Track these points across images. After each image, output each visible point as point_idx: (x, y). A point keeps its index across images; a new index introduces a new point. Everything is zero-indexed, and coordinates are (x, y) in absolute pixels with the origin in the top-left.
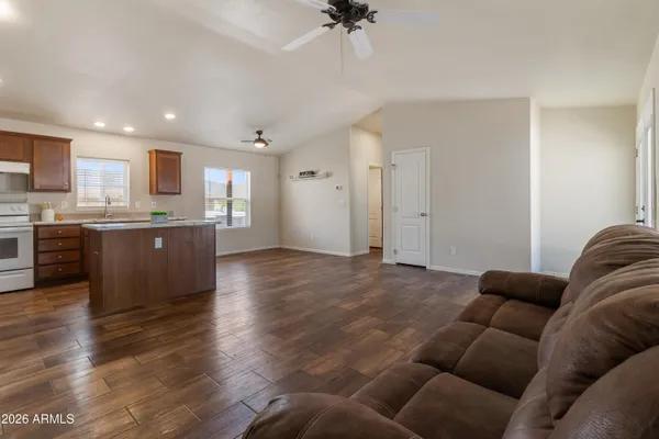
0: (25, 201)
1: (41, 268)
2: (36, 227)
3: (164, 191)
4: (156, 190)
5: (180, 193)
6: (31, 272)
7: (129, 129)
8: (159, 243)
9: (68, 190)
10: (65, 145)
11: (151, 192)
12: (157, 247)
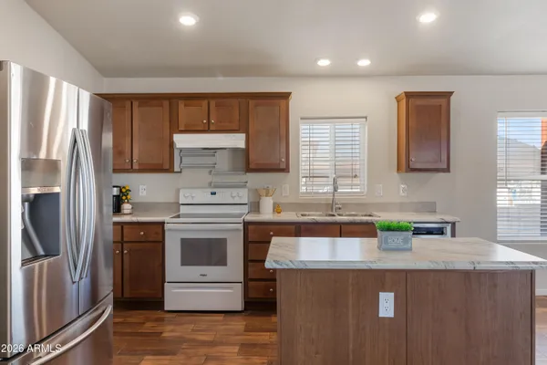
0: (244, 186)
1: (251, 284)
2: (246, 224)
3: (418, 166)
4: (406, 166)
5: (447, 170)
6: (239, 288)
7: (364, 63)
8: (387, 305)
9: (286, 170)
10: (283, 102)
11: (399, 169)
12: (382, 314)
